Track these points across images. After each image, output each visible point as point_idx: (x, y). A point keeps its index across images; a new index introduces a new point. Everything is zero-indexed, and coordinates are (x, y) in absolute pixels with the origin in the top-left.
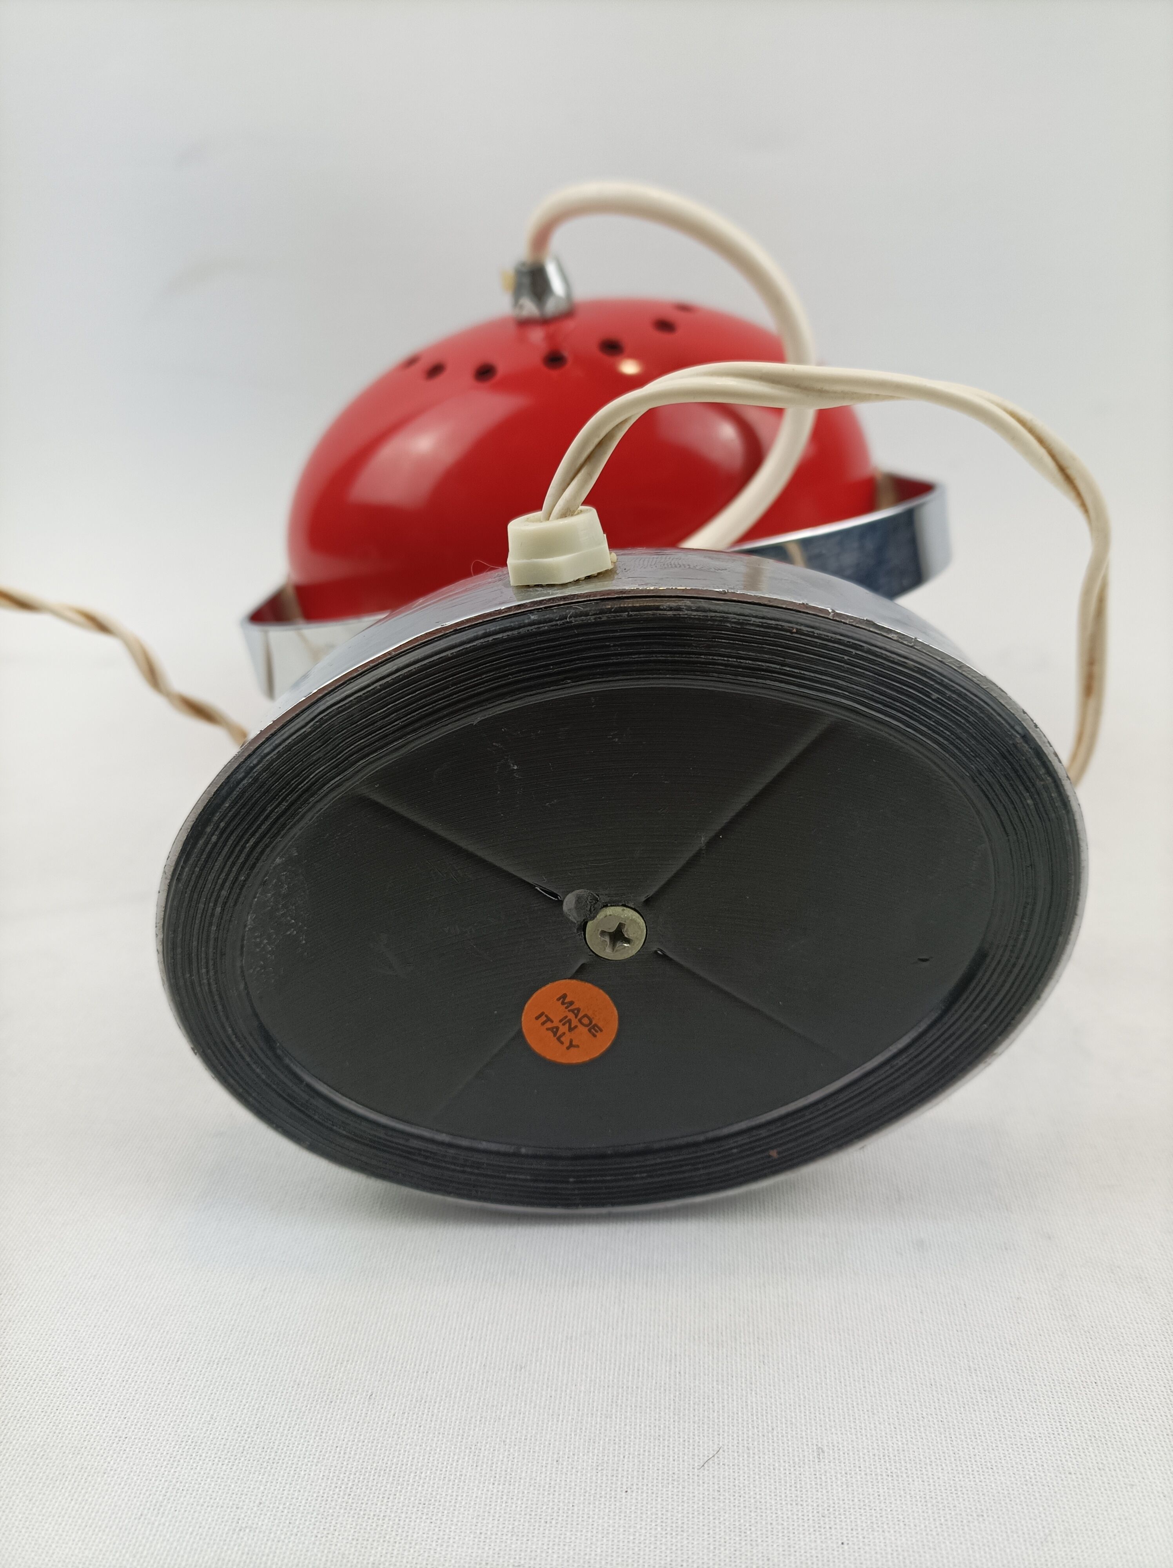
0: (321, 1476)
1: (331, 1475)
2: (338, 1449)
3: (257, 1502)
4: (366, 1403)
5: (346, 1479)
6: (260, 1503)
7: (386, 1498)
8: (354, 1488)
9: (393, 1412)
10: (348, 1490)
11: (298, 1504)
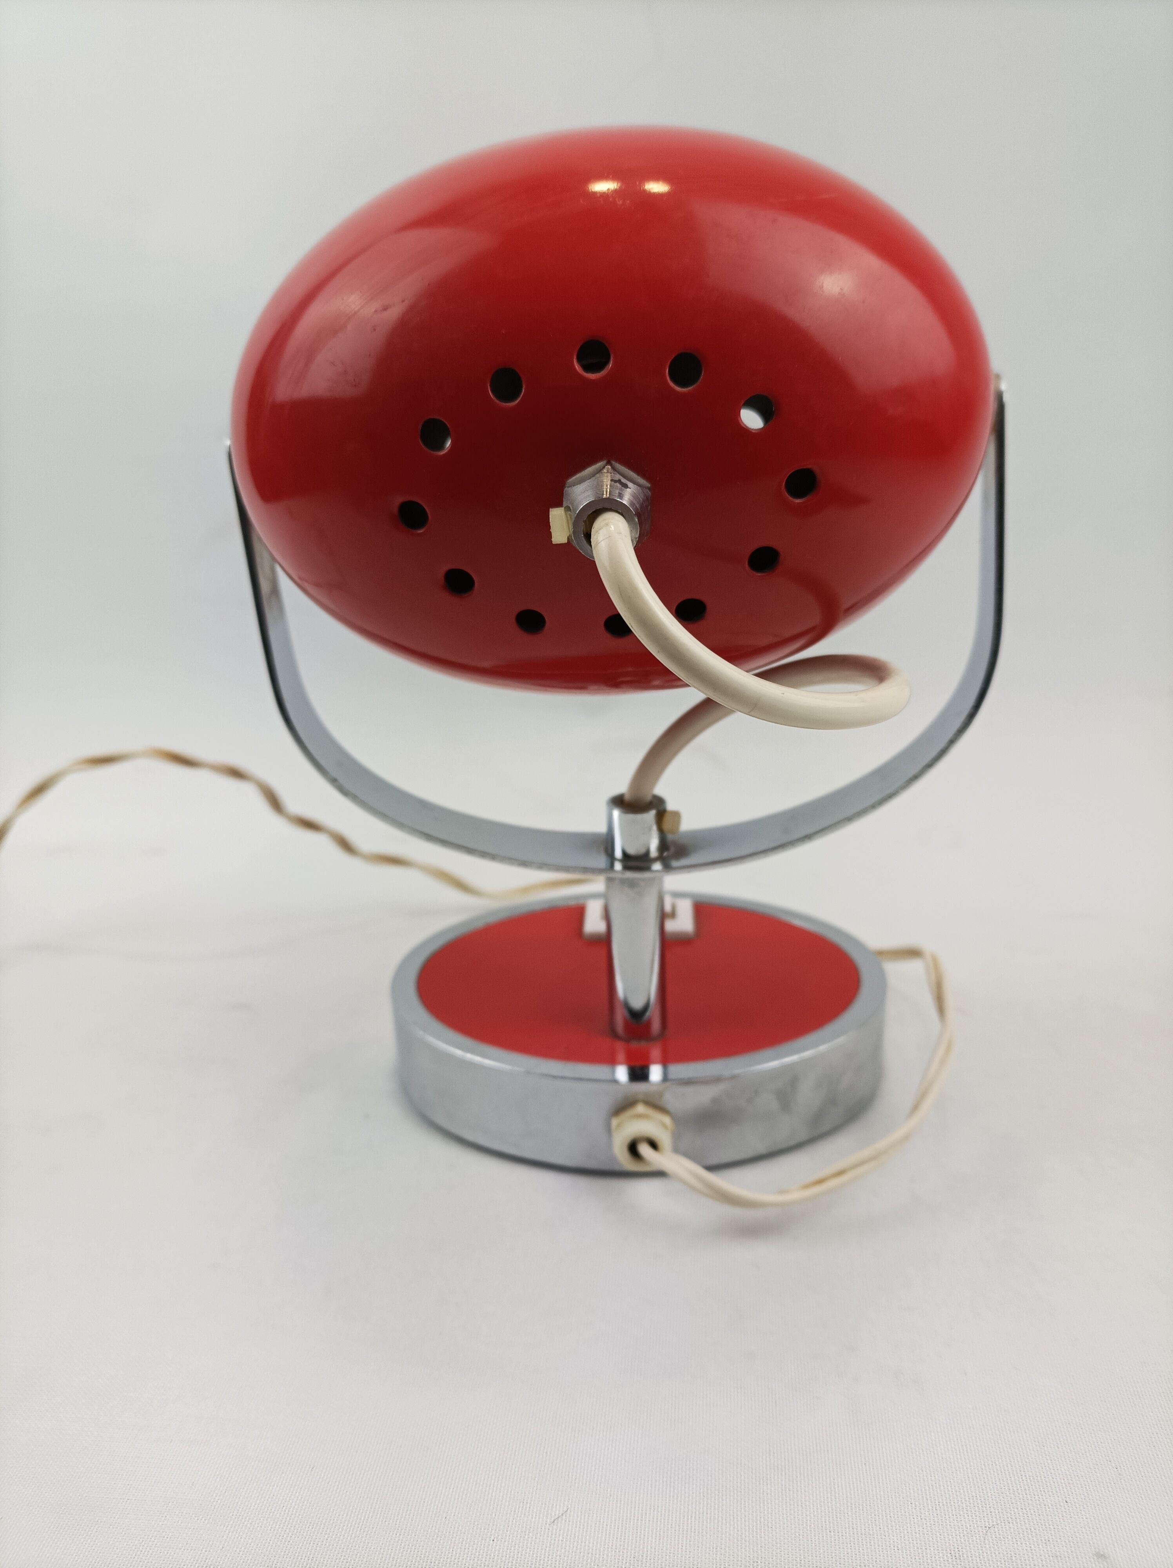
0: (270, 1528)
1: (277, 1527)
2: (284, 1508)
3: (221, 1547)
4: (309, 1474)
5: (288, 1531)
6: (223, 1548)
7: (316, 1544)
8: (293, 1536)
9: (328, 1480)
10: (288, 1538)
11: (250, 1549)
